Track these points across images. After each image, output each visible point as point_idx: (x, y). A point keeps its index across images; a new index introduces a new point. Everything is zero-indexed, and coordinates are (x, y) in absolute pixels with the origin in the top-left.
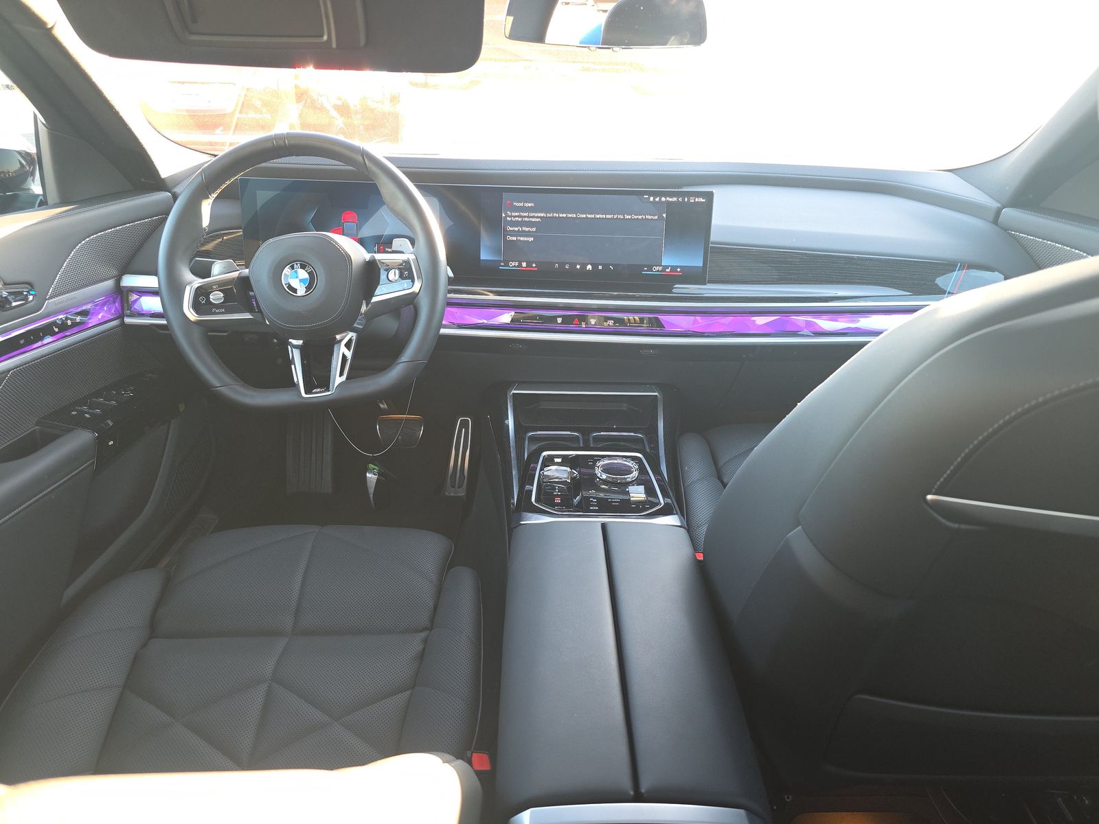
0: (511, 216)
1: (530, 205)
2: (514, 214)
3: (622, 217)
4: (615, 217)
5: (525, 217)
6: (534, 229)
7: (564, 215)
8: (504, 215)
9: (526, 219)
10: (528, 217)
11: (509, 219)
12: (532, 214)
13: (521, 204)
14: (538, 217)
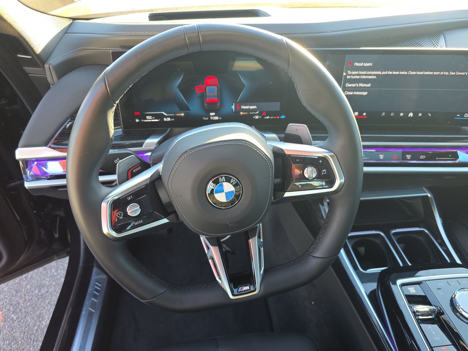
0: (350, 75)
1: (368, 64)
2: (353, 73)
3: (447, 73)
4: (442, 73)
5: (362, 75)
6: (369, 85)
7: (397, 73)
8: (344, 74)
9: (364, 77)
10: (366, 75)
11: (348, 77)
12: (369, 73)
13: (361, 64)
14: (374, 75)
